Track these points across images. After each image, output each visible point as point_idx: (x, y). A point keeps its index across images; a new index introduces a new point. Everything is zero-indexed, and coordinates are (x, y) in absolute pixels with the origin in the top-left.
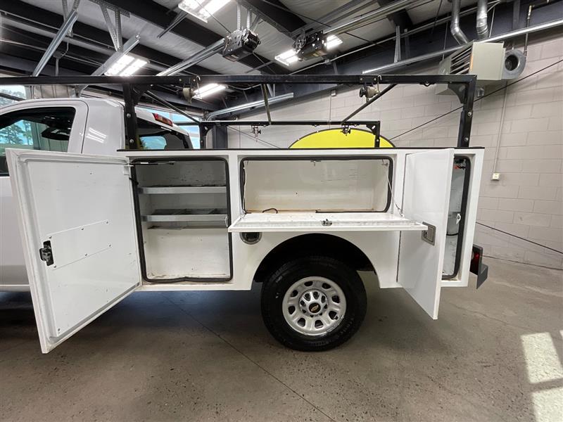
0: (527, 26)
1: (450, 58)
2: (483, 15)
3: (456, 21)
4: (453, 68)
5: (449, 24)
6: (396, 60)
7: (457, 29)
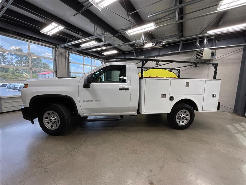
0: (216, 46)
1: (196, 52)
2: (205, 41)
3: (198, 42)
4: (197, 55)
5: (196, 42)
6: (180, 50)
7: (198, 44)
